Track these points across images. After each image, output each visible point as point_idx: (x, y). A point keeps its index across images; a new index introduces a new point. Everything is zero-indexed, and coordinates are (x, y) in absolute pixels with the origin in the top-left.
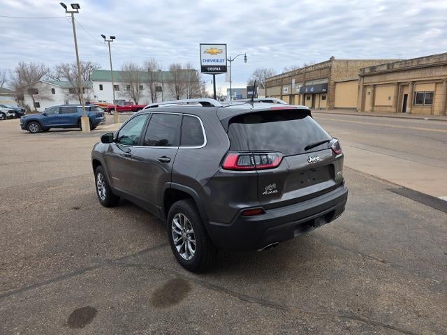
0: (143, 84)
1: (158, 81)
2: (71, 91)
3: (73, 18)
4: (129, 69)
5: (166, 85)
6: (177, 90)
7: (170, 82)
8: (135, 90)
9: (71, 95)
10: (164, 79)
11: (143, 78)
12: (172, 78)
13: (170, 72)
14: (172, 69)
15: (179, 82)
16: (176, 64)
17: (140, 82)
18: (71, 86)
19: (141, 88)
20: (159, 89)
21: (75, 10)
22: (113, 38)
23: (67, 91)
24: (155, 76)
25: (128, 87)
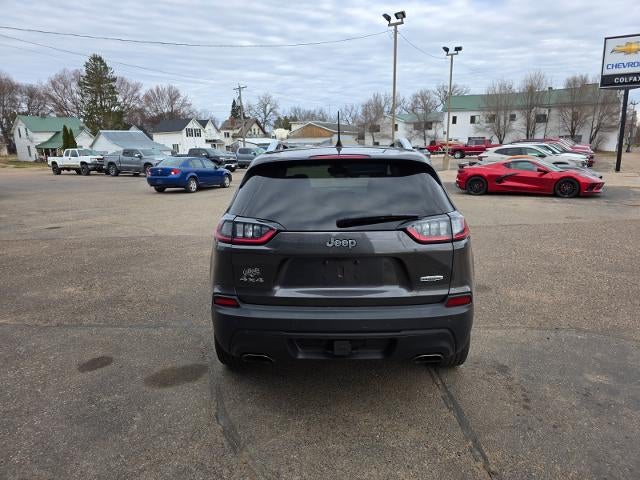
0: (516, 112)
1: (541, 106)
2: (417, 126)
3: (396, 31)
4: (497, 90)
5: (554, 112)
6: (575, 118)
7: (561, 106)
8: (502, 122)
9: (415, 132)
10: (552, 102)
11: (518, 102)
12: (567, 99)
13: (567, 90)
14: (569, 84)
15: (580, 105)
16: (578, 76)
17: (511, 110)
18: (417, 120)
19: (513, 118)
20: (542, 119)
21: (400, 20)
22: (458, 49)
23: (411, 127)
24: (537, 98)
25: (492, 119)
